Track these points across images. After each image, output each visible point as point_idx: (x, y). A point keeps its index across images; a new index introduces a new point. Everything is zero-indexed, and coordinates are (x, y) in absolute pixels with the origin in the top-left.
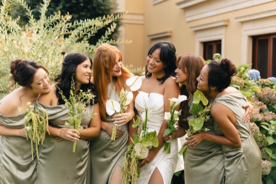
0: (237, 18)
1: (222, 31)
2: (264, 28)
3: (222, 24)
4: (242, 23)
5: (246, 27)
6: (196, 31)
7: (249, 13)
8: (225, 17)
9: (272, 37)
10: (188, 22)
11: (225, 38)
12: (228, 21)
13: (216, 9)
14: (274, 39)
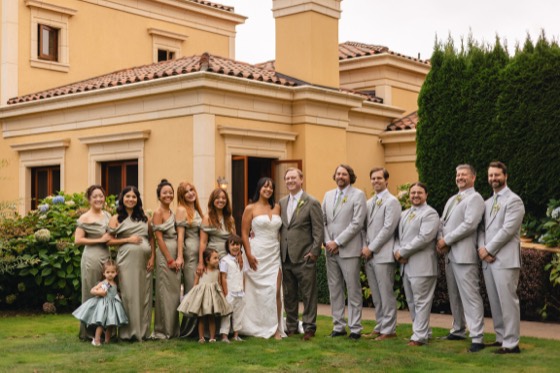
0: (81, 139)
1: (61, 154)
2: (115, 153)
3: (61, 144)
4: (88, 145)
5: (93, 151)
6: (20, 152)
7: (98, 134)
8: (64, 136)
9: (126, 164)
10: (5, 138)
11: (65, 163)
12: (69, 141)
13: (52, 125)
14: (128, 167)
